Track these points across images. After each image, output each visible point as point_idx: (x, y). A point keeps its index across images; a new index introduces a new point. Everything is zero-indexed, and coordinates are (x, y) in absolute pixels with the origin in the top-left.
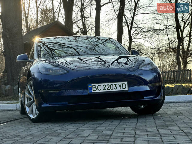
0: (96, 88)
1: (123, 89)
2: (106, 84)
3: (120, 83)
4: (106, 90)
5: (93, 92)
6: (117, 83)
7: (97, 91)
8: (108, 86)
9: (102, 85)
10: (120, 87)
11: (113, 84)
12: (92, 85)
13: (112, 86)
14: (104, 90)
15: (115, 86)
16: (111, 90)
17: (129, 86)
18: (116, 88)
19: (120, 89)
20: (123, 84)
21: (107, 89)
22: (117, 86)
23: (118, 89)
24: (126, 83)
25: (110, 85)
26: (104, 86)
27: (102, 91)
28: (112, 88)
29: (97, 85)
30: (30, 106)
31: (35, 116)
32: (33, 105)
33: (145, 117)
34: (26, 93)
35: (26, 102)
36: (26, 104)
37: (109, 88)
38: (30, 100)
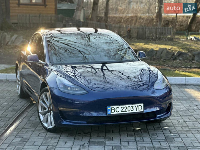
0: (114, 110)
1: (139, 110)
2: (124, 106)
3: (136, 105)
4: (123, 112)
5: (111, 113)
6: (134, 105)
7: (116, 113)
8: (126, 108)
9: (120, 107)
10: (137, 108)
11: (130, 106)
12: (111, 107)
13: (129, 108)
14: (122, 111)
15: (132, 108)
16: (128, 112)
17: (145, 107)
18: (132, 110)
19: (137, 110)
20: (139, 106)
21: (125, 111)
22: (134, 108)
23: (135, 111)
24: (142, 105)
25: (127, 107)
26: (122, 108)
27: (120, 112)
28: (129, 110)
29: (115, 107)
30: (44, 114)
31: (51, 127)
32: (48, 115)
33: (156, 134)
34: (40, 101)
35: (40, 110)
36: (39, 112)
37: (127, 110)
38: (44, 109)
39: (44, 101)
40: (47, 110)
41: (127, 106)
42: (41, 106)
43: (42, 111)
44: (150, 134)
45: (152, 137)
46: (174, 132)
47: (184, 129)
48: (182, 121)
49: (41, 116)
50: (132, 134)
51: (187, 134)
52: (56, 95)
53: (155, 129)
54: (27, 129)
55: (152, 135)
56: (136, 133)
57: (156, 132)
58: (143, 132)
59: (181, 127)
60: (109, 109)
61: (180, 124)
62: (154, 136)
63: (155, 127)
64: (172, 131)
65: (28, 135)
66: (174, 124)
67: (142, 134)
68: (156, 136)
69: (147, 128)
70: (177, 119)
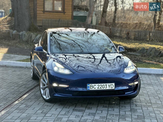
0: (92, 87)
1: (111, 88)
2: (100, 84)
3: (109, 84)
5: (90, 89)
6: (107, 84)
7: (93, 89)
8: (101, 86)
9: (97, 85)
10: (109, 86)
11: (105, 84)
12: (90, 85)
13: (103, 86)
14: (98, 88)
15: (106, 86)
16: (102, 89)
17: (116, 86)
18: (106, 87)
20: (111, 85)
21: (100, 88)
22: (107, 86)
23: (108, 88)
24: (114, 84)
26: (98, 86)
27: (97, 89)
28: (103, 87)
29: (93, 85)
30: (44, 89)
31: (48, 98)
32: (46, 90)
33: (125, 106)
34: (42, 80)
35: (41, 86)
36: (41, 87)
37: (102, 87)
38: (44, 85)
39: (44, 79)
40: (46, 86)
41: (102, 84)
42: (42, 83)
43: (42, 86)
44: (120, 106)
45: (121, 109)
46: (139, 106)
47: (147, 104)
48: (148, 99)
49: (42, 90)
50: (107, 106)
51: (148, 108)
52: (51, 75)
53: (125, 103)
54: (32, 100)
55: (121, 107)
56: (110, 106)
57: (125, 105)
58: (116, 105)
59: (146, 103)
60: (89, 86)
61: (146, 101)
62: (123, 108)
63: (126, 102)
64: (138, 105)
65: (31, 103)
66: (141, 101)
67: (114, 106)
68: (124, 108)
69: (119, 102)
70: (145, 98)
